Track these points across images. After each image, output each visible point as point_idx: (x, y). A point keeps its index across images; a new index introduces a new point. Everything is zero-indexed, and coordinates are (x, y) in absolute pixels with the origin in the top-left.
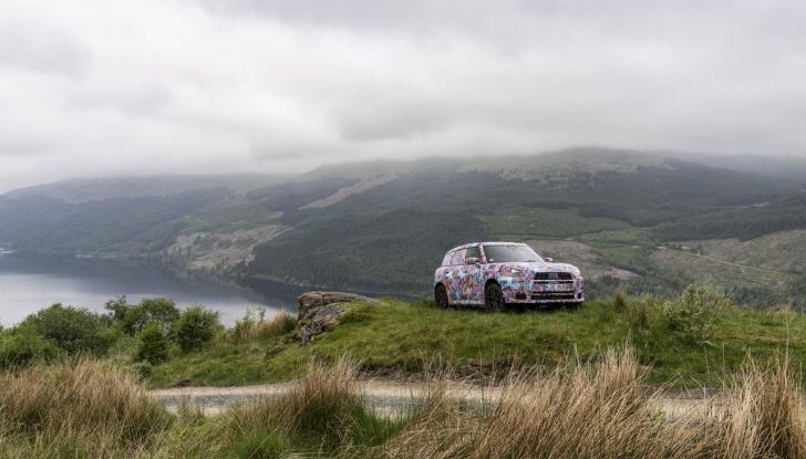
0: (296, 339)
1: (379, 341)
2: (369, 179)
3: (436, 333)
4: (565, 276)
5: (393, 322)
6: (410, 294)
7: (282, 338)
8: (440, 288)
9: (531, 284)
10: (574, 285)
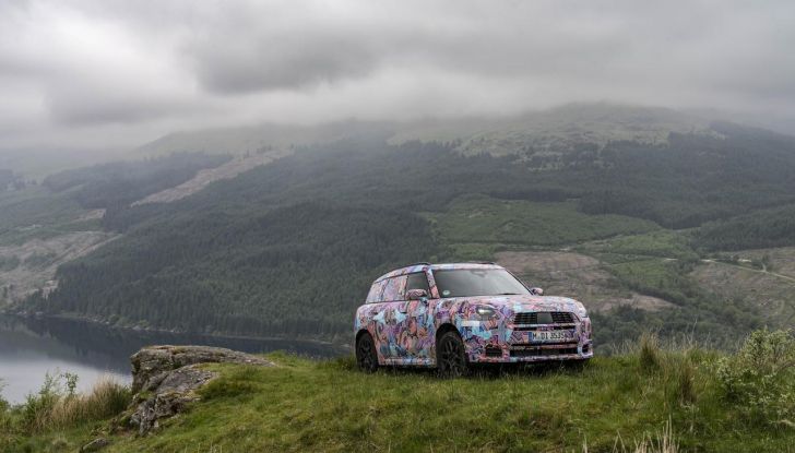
0: (129, 426)
1: (266, 428)
2: (247, 156)
3: (359, 413)
4: (563, 318)
5: (288, 397)
6: (315, 340)
7: (106, 424)
8: (365, 339)
9: (509, 332)
10: (578, 331)
